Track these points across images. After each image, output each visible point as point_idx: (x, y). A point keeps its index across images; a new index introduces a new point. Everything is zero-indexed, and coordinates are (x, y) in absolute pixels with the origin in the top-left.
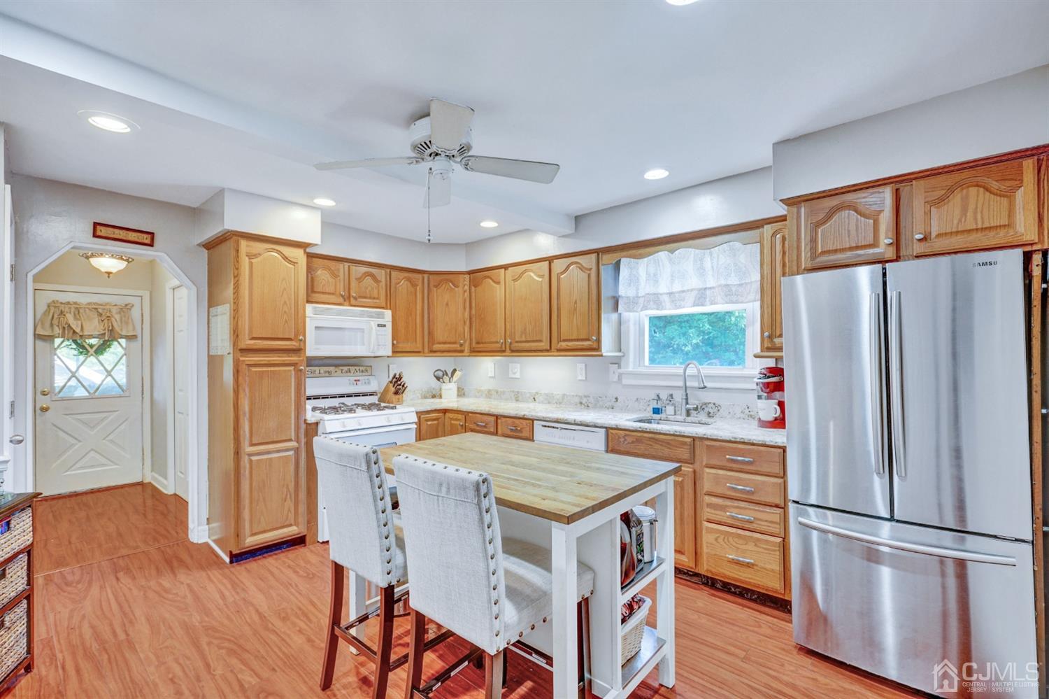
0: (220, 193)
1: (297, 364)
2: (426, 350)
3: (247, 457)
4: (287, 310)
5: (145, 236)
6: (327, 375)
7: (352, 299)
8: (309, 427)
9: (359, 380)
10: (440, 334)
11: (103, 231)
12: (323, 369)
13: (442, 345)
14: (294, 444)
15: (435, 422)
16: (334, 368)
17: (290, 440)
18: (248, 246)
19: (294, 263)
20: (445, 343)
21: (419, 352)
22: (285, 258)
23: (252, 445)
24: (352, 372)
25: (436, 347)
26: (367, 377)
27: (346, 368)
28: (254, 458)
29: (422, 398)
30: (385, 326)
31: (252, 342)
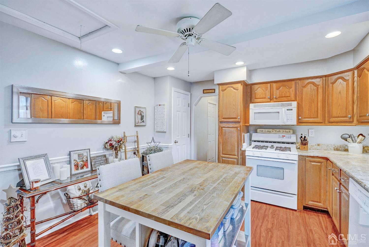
0: (213, 73)
1: (238, 127)
2: (327, 122)
3: (221, 158)
4: (234, 108)
5: (213, 90)
6: (269, 132)
7: (274, 99)
8: (243, 152)
9: (285, 136)
10: (335, 111)
11: (205, 91)
12: (266, 130)
13: (336, 119)
14: (236, 157)
15: (319, 164)
16: (272, 130)
17: (235, 155)
18: (222, 88)
19: (237, 90)
20: (338, 117)
21: (321, 123)
22: (234, 88)
23: (223, 154)
24: (281, 132)
25: (332, 120)
26: (289, 135)
27: (278, 130)
28: (224, 159)
29: (334, 150)
30: (292, 110)
31: (223, 120)
